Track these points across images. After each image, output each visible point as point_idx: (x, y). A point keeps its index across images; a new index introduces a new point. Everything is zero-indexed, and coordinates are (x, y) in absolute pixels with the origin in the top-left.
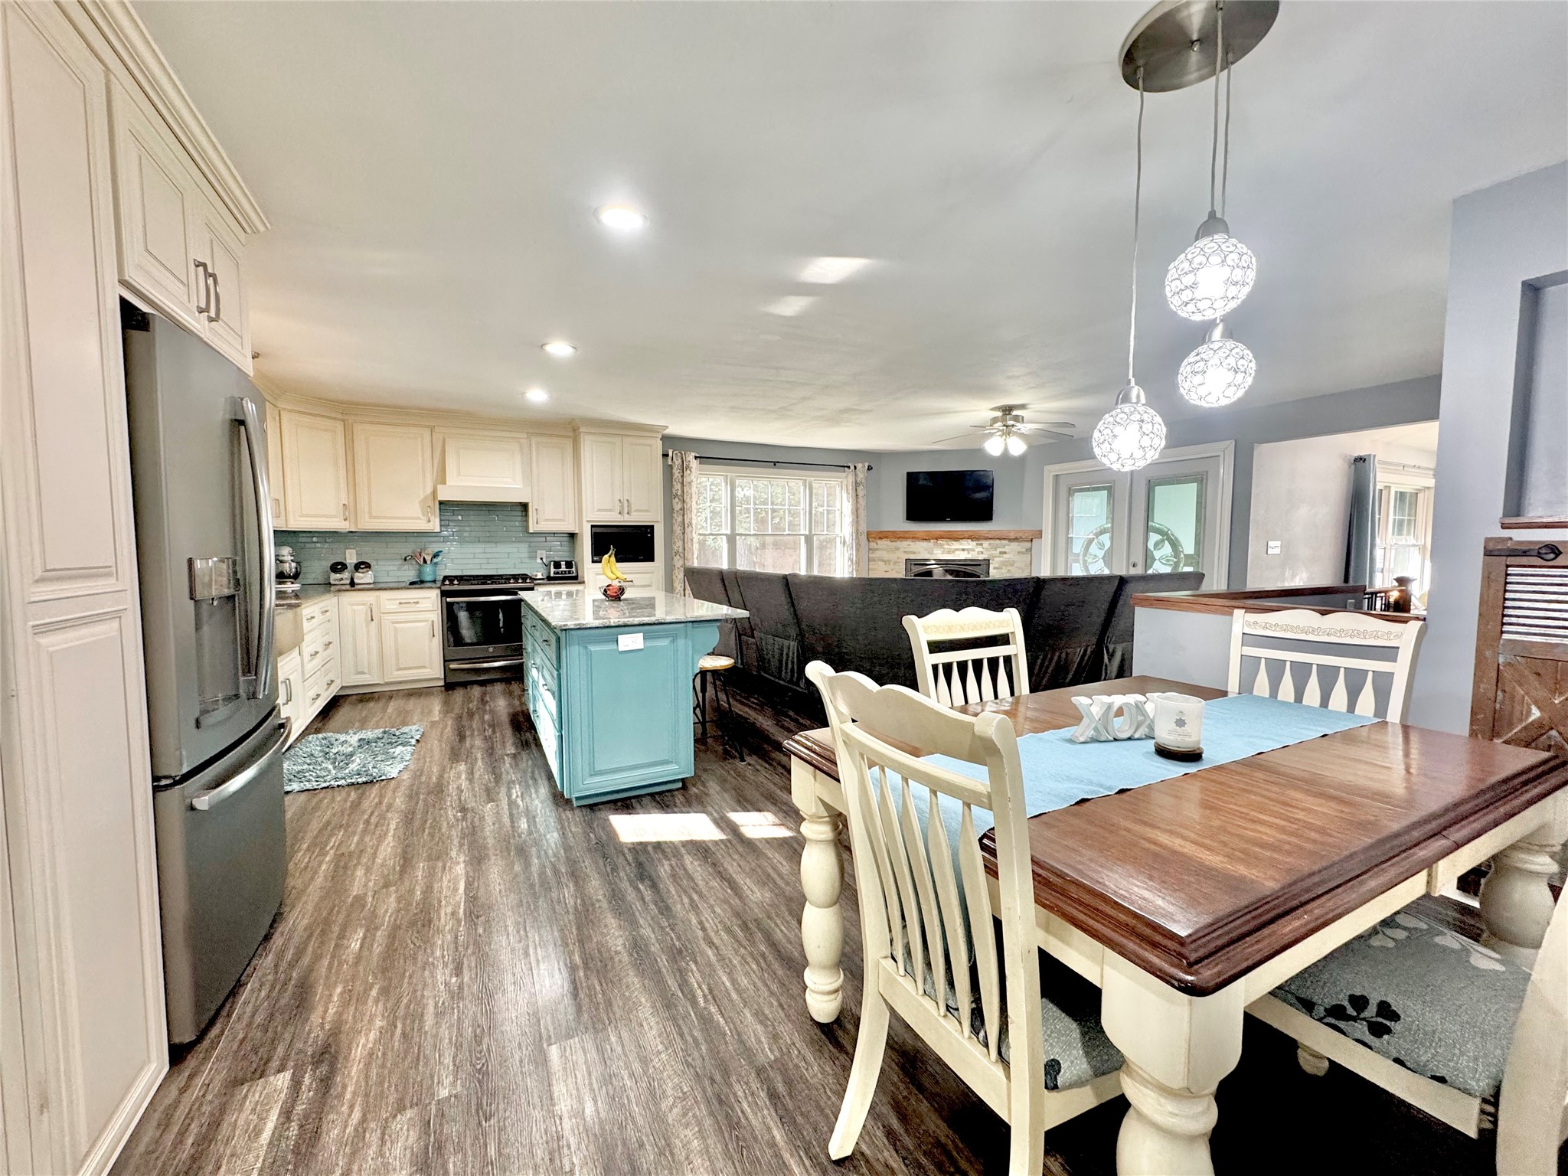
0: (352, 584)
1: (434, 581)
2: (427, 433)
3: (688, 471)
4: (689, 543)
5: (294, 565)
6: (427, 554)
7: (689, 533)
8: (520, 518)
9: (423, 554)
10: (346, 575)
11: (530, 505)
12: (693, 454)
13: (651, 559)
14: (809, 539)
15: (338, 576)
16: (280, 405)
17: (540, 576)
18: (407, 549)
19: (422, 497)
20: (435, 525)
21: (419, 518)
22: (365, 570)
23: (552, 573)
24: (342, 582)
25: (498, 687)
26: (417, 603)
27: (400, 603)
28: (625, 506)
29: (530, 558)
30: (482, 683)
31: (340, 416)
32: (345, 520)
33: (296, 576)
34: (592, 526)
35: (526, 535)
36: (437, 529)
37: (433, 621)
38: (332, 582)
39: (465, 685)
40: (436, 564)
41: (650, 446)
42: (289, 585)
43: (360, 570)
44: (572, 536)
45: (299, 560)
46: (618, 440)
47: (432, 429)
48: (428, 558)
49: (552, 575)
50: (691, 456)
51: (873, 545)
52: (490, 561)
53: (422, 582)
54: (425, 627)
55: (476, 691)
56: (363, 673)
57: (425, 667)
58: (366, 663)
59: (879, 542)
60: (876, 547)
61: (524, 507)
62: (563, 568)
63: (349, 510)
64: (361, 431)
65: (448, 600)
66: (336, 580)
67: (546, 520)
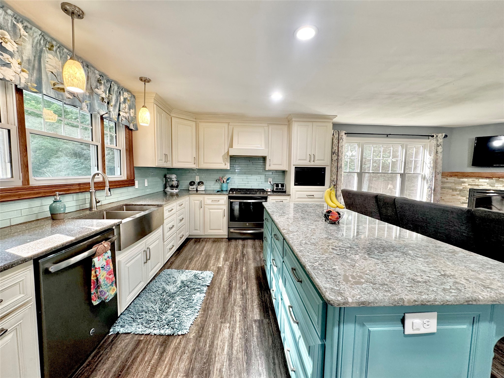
0: (197, 191)
1: (227, 191)
2: (226, 125)
3: (341, 141)
4: (340, 176)
5: (176, 182)
6: (225, 179)
7: (340, 172)
8: (262, 164)
9: (223, 179)
10: (194, 187)
11: (267, 157)
12: (344, 132)
13: (323, 185)
14: (402, 175)
15: (193, 187)
16: (172, 115)
17: (269, 190)
18: (217, 176)
19: (223, 154)
20: (228, 167)
21: (222, 163)
22: (202, 185)
23: (275, 189)
24: (193, 190)
25: (250, 242)
26: (219, 201)
27: (212, 201)
28: (312, 157)
29: (265, 181)
30: (243, 239)
31: (194, 120)
32: (194, 164)
33: (177, 187)
34: (295, 168)
35: (264, 171)
36: (229, 168)
37: (224, 210)
38: (190, 189)
39: (236, 239)
40: (228, 183)
41: (327, 126)
42: (175, 190)
43: (200, 185)
44: (284, 172)
45: (178, 180)
46: (310, 124)
47: (229, 123)
48: (225, 181)
49: (275, 190)
50: (343, 133)
51: (445, 180)
52: (249, 182)
53: (222, 191)
54: (221, 211)
55: (240, 242)
56: (197, 230)
57: (220, 229)
58: (198, 226)
59: (449, 178)
60: (446, 181)
61: (264, 159)
62: (280, 187)
63: (196, 160)
64: (202, 125)
65: (231, 200)
66: (191, 188)
67: (274, 165)
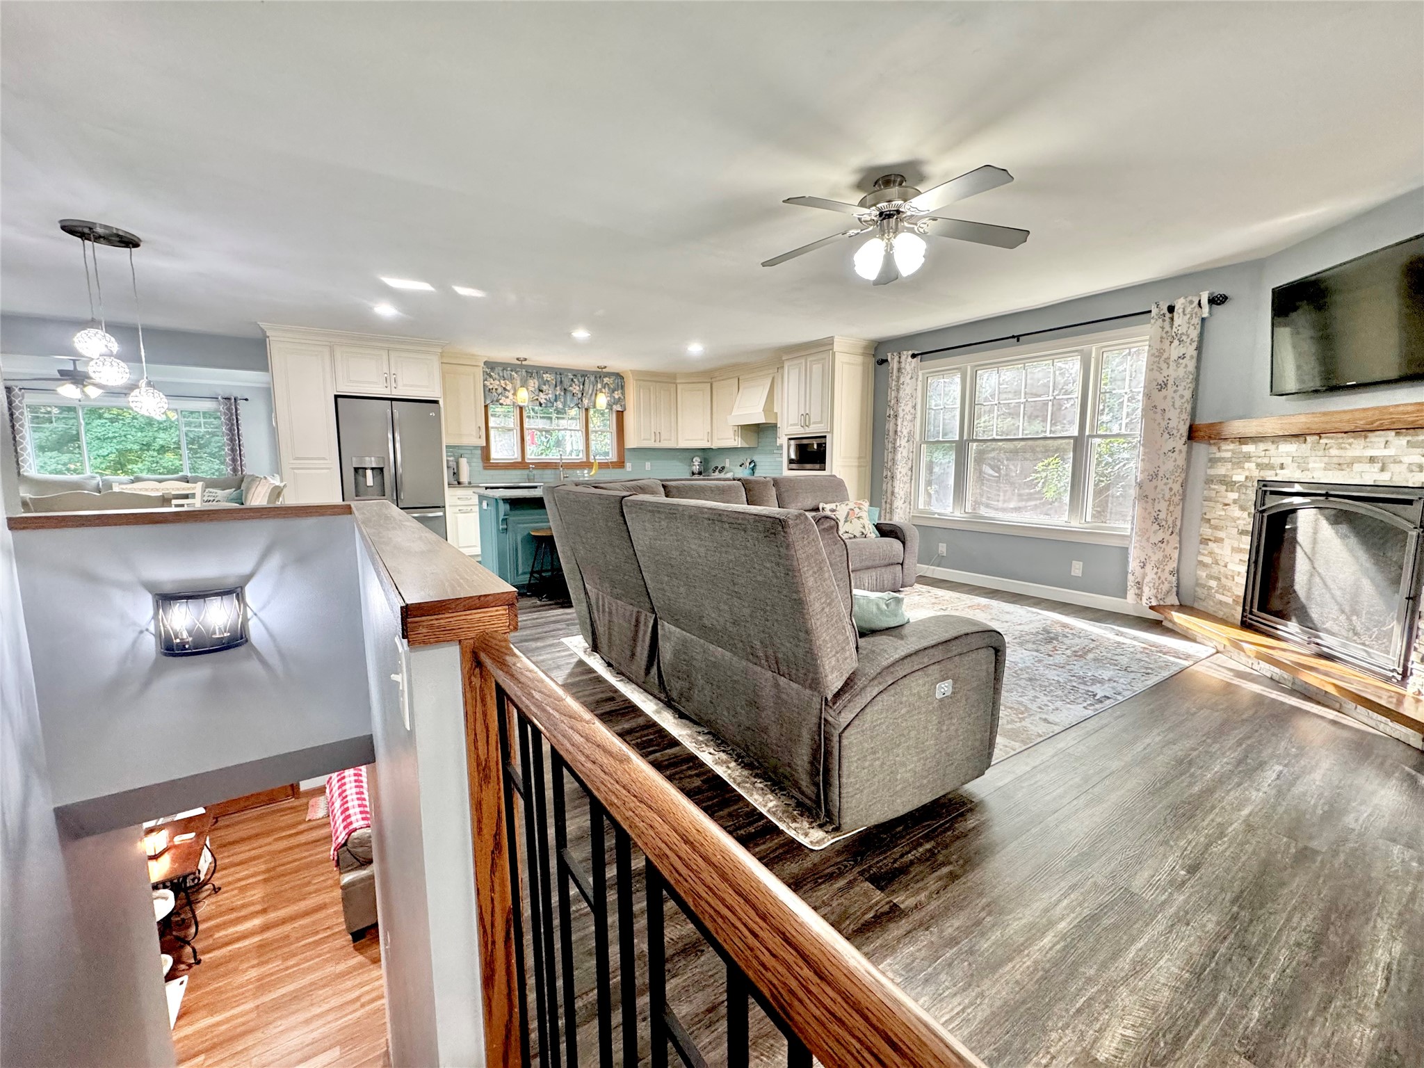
12: (910, 352)
16: (678, 381)
20: (738, 443)
28: (806, 420)
32: (708, 441)
34: (789, 439)
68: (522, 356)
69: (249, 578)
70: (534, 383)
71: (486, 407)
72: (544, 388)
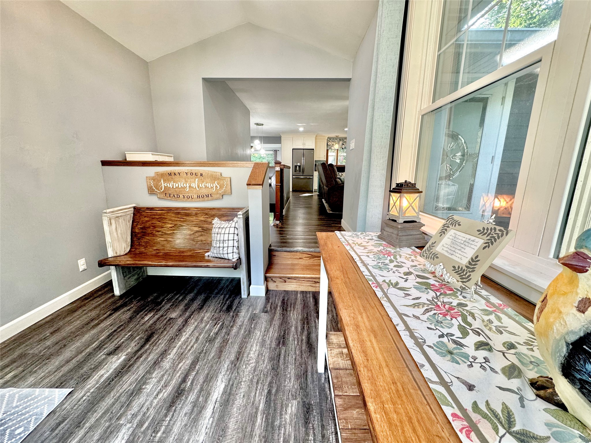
68: (337, 135)
69: (272, 176)
70: (341, 143)
71: (327, 150)
72: (344, 144)
